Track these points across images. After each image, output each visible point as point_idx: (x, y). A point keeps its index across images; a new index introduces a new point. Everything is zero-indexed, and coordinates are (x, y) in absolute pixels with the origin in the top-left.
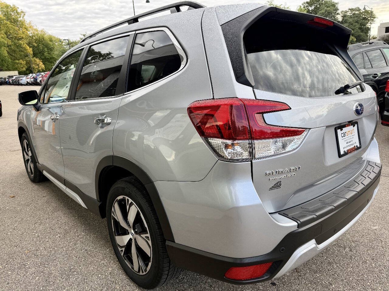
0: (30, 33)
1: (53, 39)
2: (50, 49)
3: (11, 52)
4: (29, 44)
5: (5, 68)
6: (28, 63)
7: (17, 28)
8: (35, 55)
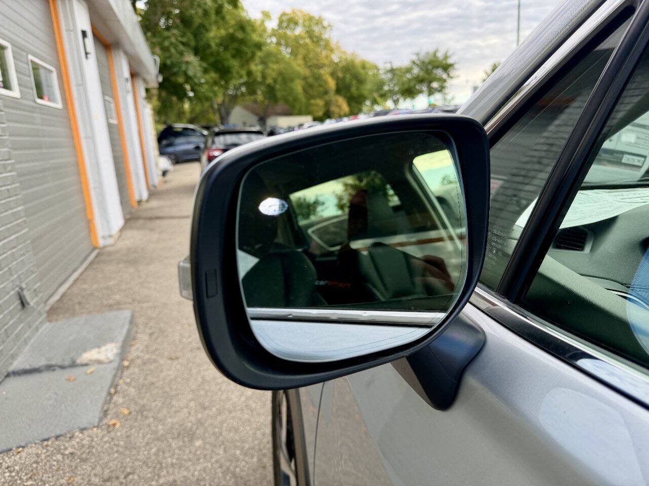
0: (335, 58)
1: (367, 66)
2: (361, 81)
3: (308, 88)
4: (333, 74)
5: (296, 112)
6: (328, 104)
7: (318, 50)
8: (338, 91)
